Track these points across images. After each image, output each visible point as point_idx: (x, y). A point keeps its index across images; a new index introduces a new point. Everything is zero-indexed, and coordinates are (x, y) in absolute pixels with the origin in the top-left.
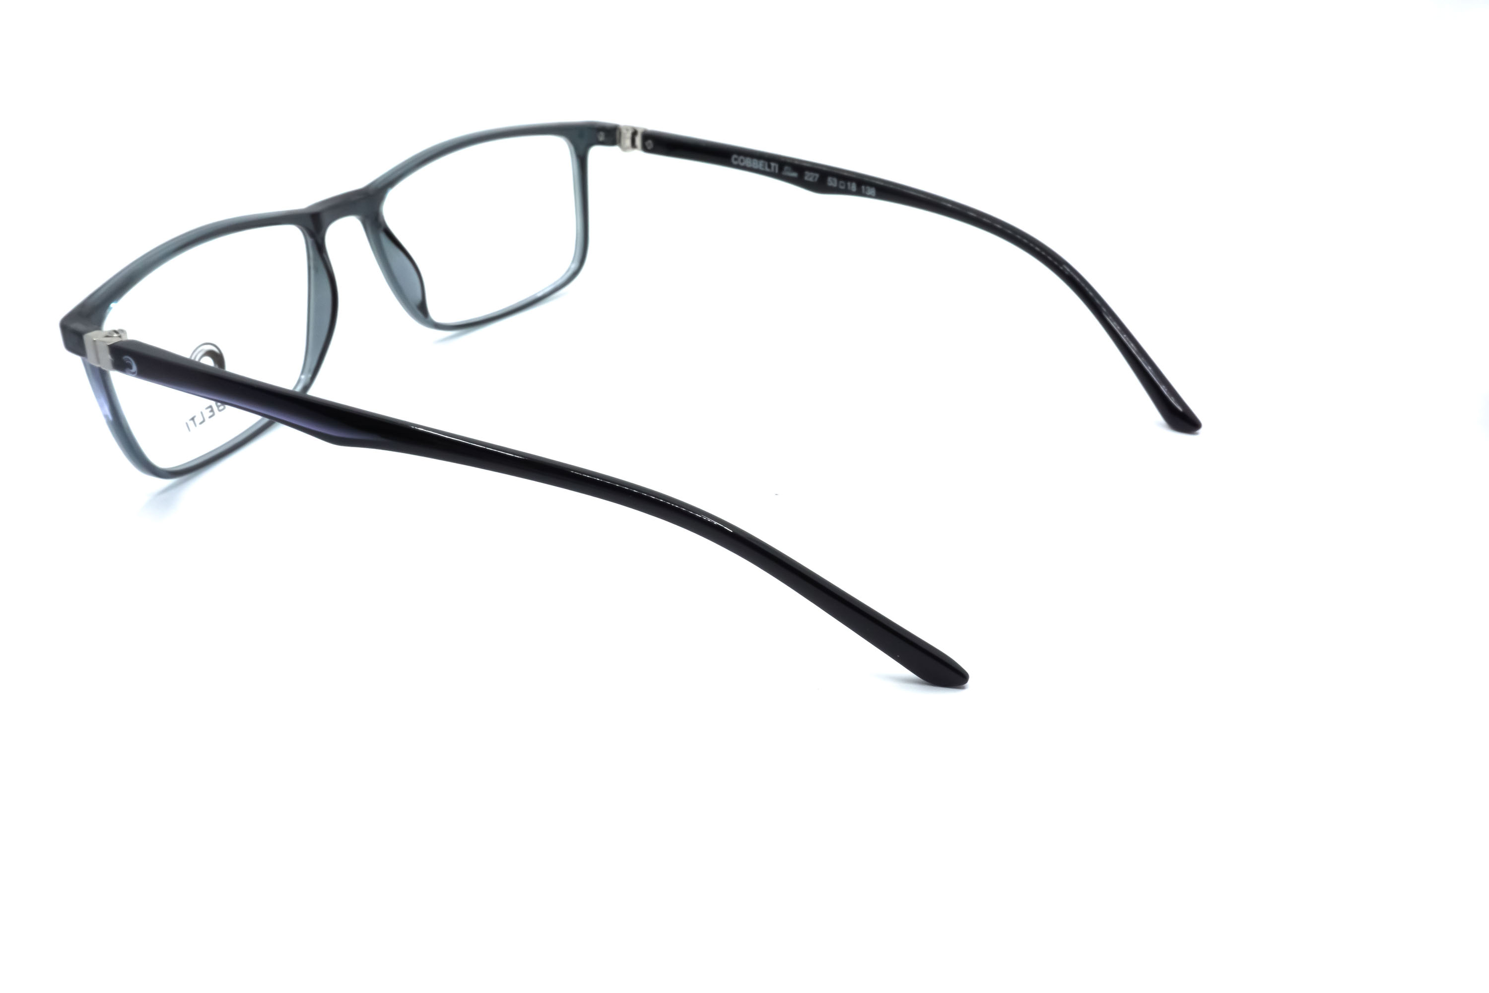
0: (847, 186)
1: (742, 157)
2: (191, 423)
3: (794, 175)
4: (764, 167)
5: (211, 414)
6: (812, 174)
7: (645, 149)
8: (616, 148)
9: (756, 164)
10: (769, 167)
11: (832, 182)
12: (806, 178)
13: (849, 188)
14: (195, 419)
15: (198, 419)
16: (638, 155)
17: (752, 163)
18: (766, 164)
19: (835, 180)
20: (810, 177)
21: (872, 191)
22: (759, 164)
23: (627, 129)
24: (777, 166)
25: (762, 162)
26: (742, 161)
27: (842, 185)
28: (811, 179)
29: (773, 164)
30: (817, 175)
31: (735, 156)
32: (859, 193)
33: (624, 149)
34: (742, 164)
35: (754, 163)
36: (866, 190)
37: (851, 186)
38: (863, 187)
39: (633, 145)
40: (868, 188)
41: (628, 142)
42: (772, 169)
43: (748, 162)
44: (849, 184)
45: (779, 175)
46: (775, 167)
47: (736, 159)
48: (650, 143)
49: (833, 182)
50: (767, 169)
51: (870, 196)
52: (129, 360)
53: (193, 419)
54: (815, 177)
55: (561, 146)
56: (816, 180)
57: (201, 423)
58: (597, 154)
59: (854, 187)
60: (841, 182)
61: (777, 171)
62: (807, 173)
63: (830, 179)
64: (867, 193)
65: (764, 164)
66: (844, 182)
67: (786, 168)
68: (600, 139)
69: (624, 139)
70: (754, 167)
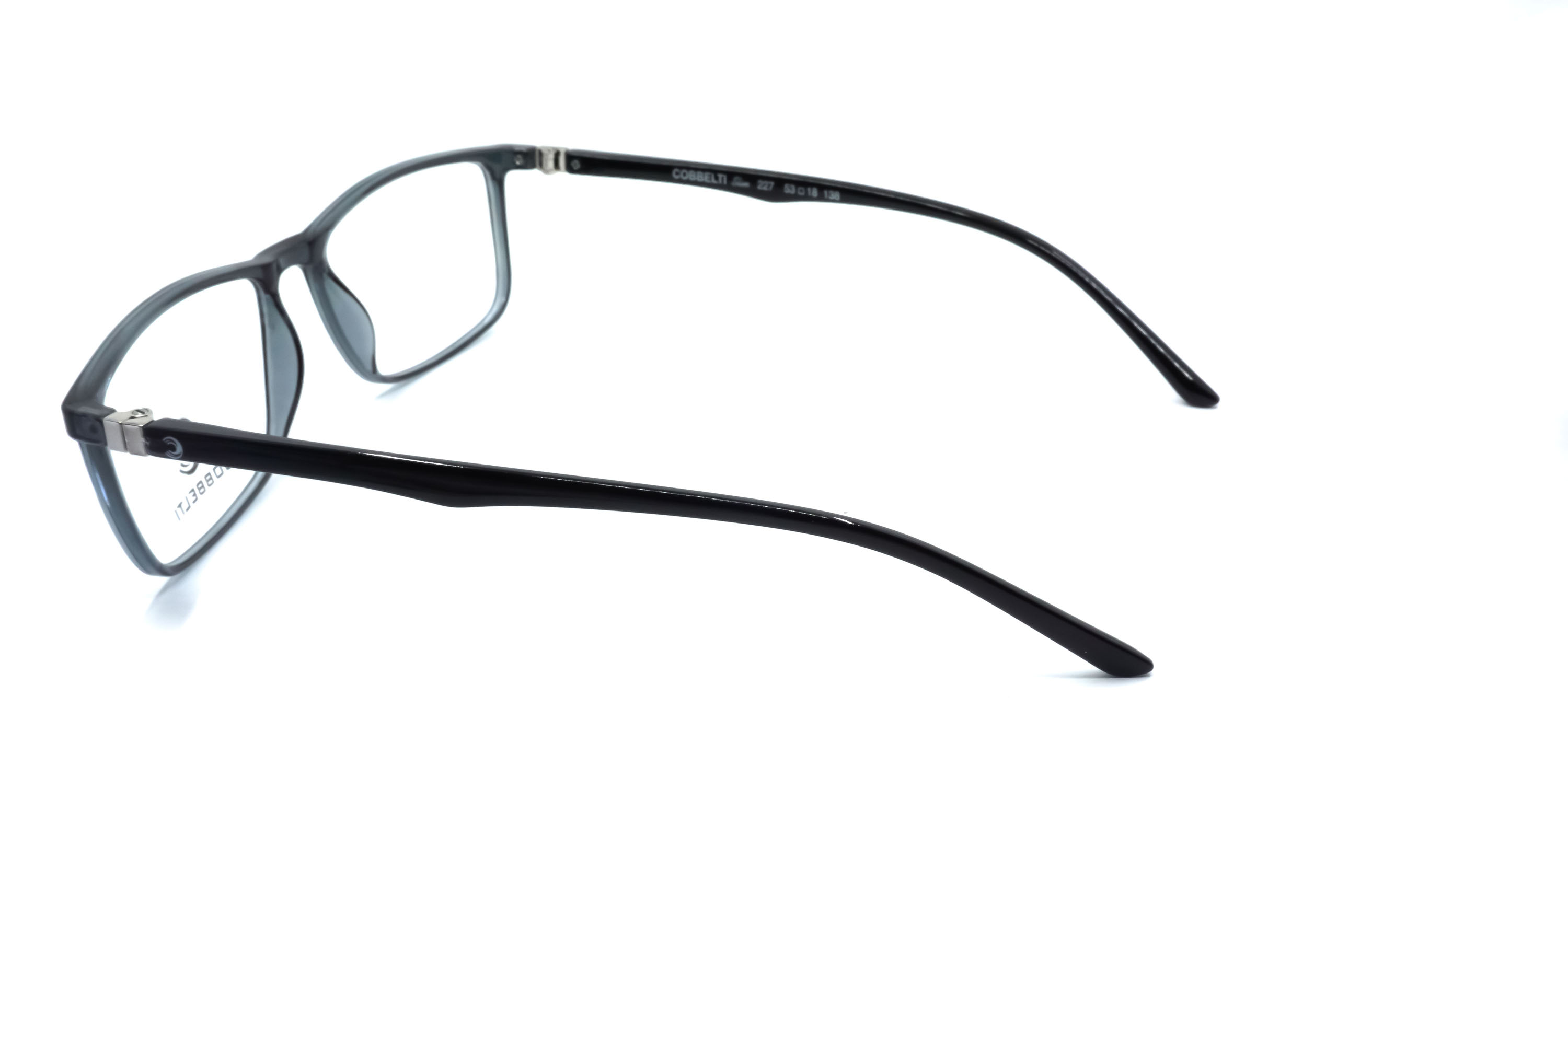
0: (806, 192)
1: (684, 171)
2: (179, 510)
3: (746, 185)
4: (709, 180)
5: (195, 498)
6: (766, 183)
7: (570, 169)
8: (535, 173)
9: (700, 177)
10: (717, 178)
11: (789, 189)
12: (759, 187)
13: (809, 193)
14: (182, 505)
15: (185, 506)
16: (563, 176)
17: (696, 176)
18: (713, 176)
19: (793, 187)
20: (764, 185)
21: (836, 195)
22: (704, 176)
23: (549, 150)
24: (725, 177)
25: (707, 174)
26: (684, 174)
27: (801, 191)
28: (765, 188)
29: (720, 176)
30: (772, 183)
31: (676, 170)
32: (821, 198)
33: (547, 172)
34: (685, 178)
35: (698, 176)
36: (829, 194)
37: (812, 191)
38: (826, 192)
39: (557, 166)
40: (831, 192)
41: (551, 164)
42: (720, 181)
43: (691, 175)
44: (809, 189)
45: (728, 187)
46: (723, 178)
47: (677, 174)
48: (576, 164)
49: (791, 189)
50: (714, 181)
51: (834, 201)
52: (173, 441)
53: (180, 506)
54: (769, 186)
55: (474, 172)
56: (771, 188)
57: (187, 510)
58: (514, 179)
59: (815, 192)
60: (800, 188)
61: (725, 182)
62: (761, 182)
63: (786, 186)
64: (831, 198)
65: (710, 176)
66: (803, 189)
67: (736, 178)
68: (518, 163)
69: (547, 161)
70: (699, 180)
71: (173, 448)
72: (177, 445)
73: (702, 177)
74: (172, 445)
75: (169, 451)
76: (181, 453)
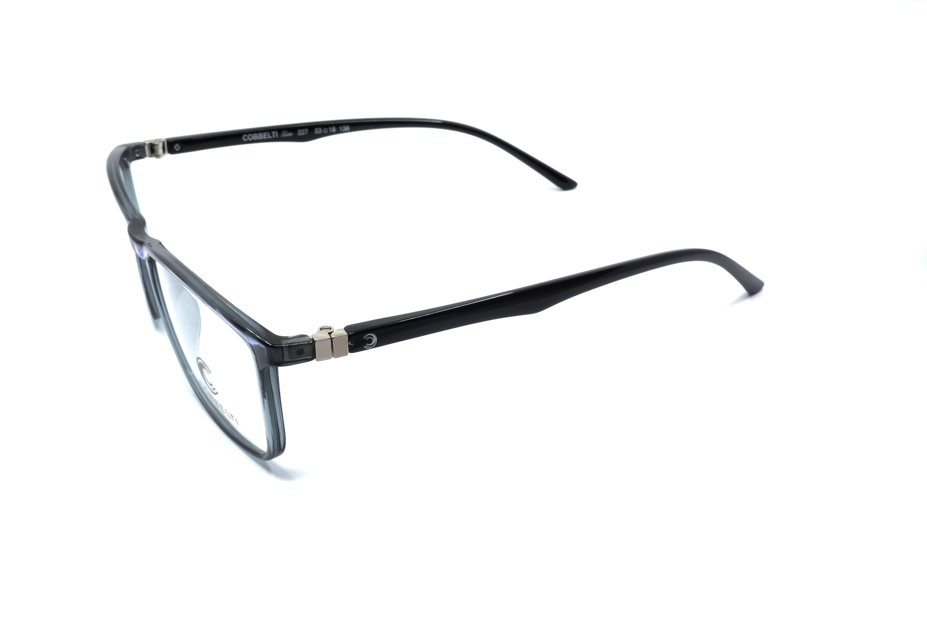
0: (329, 130)
1: (250, 135)
3: (290, 134)
4: (267, 136)
6: (303, 130)
7: (172, 151)
9: (261, 136)
10: (271, 135)
11: (318, 131)
12: (299, 134)
13: (331, 131)
16: (168, 157)
18: (269, 134)
19: (320, 129)
20: (301, 133)
21: (347, 128)
22: (263, 135)
23: (158, 141)
24: (277, 133)
25: (265, 133)
26: (250, 137)
27: (325, 130)
28: (303, 134)
29: (273, 133)
30: (307, 130)
31: (244, 136)
32: (338, 132)
33: (158, 156)
34: (250, 139)
35: (259, 136)
36: (343, 128)
37: (332, 129)
38: (341, 128)
39: (163, 151)
40: (344, 127)
41: (160, 151)
42: (274, 136)
43: (255, 137)
44: (330, 128)
45: (280, 139)
46: (275, 134)
47: (246, 138)
50: (270, 137)
51: (346, 132)
56: (306, 133)
58: (136, 166)
59: (334, 129)
61: (277, 136)
62: (299, 131)
63: (316, 130)
64: (344, 130)
65: (267, 134)
66: (326, 129)
67: (283, 132)
68: (138, 155)
69: (157, 149)
70: (260, 138)
71: (370, 341)
72: (373, 337)
74: (371, 339)
75: (367, 344)
76: (375, 343)
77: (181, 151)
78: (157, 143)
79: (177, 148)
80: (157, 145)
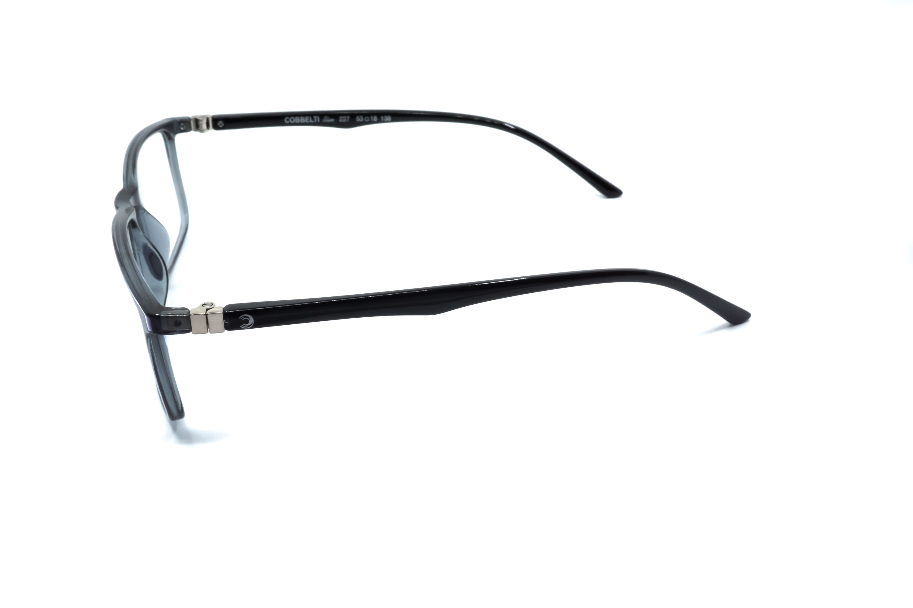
0: (370, 119)
1: (292, 118)
3: (332, 120)
4: (309, 120)
6: (345, 117)
7: (216, 127)
8: (194, 133)
9: (302, 120)
10: (313, 119)
11: (359, 119)
12: (340, 121)
13: (372, 120)
16: (212, 132)
17: (300, 119)
19: (362, 117)
20: (343, 120)
21: (389, 118)
22: (305, 119)
23: (203, 117)
24: (319, 118)
25: (307, 117)
26: (292, 120)
27: (367, 119)
28: (344, 121)
29: (315, 117)
30: (348, 117)
31: (287, 118)
32: (379, 121)
33: (202, 131)
34: (292, 122)
35: (301, 119)
36: (384, 118)
37: (373, 118)
38: (382, 117)
39: (208, 127)
40: (386, 117)
41: (204, 126)
42: (315, 121)
43: (297, 120)
44: (372, 117)
45: (320, 123)
46: (317, 119)
47: (288, 120)
48: (220, 123)
49: (360, 118)
50: (311, 121)
51: (388, 122)
54: (346, 119)
55: (159, 141)
56: (348, 120)
58: (180, 138)
59: (375, 119)
60: (366, 118)
61: (319, 121)
62: (341, 117)
63: (357, 118)
64: (385, 120)
65: (309, 118)
66: (368, 117)
67: (325, 117)
68: (182, 129)
69: (201, 125)
70: (302, 122)
71: (247, 322)
72: (250, 319)
73: (303, 119)
74: (247, 319)
75: (244, 324)
76: (252, 324)
77: (224, 128)
78: (201, 119)
79: (221, 124)
80: (201, 121)
